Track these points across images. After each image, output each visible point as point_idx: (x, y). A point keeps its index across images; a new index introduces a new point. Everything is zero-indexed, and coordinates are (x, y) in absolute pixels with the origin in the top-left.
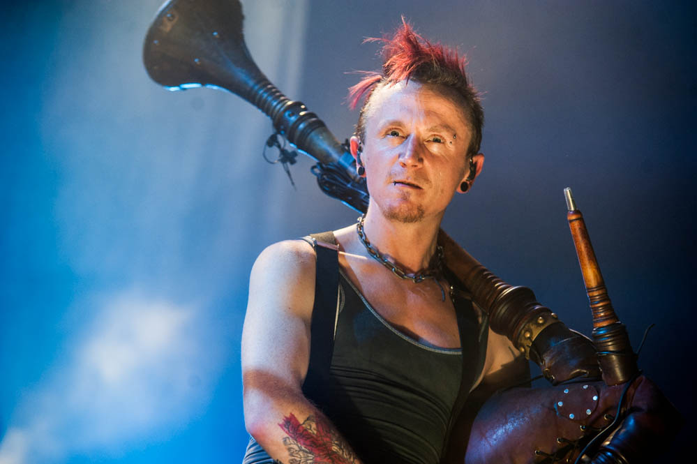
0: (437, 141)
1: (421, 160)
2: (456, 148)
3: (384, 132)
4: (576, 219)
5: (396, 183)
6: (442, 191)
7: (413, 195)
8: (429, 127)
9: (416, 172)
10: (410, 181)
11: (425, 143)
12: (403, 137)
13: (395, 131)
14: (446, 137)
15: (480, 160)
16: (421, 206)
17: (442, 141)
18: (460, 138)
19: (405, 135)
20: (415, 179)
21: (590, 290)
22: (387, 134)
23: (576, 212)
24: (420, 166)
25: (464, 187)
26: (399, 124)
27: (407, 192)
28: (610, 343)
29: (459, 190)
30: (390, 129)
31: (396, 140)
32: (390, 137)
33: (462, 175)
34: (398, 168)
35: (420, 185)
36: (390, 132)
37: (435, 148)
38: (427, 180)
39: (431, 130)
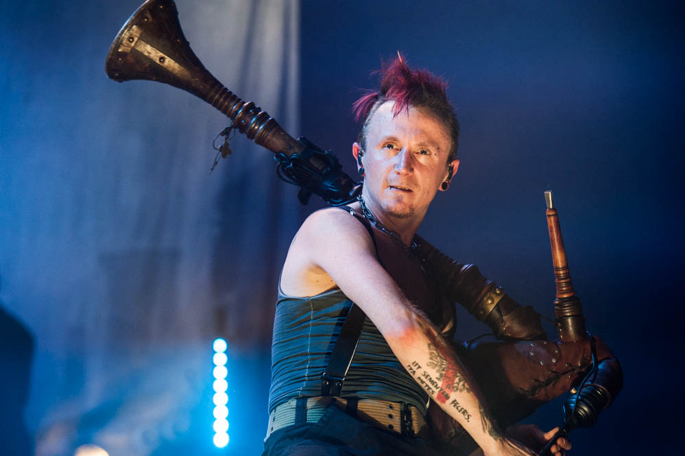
0: (423, 152)
1: (412, 170)
2: (440, 158)
3: (382, 144)
4: (553, 215)
5: (391, 187)
6: (428, 192)
7: (405, 197)
8: (419, 142)
9: (408, 178)
10: (404, 186)
11: (415, 155)
12: (397, 150)
13: (390, 144)
14: (431, 150)
15: (456, 164)
16: (412, 205)
17: (428, 153)
18: (442, 150)
19: (399, 148)
20: (408, 185)
21: (558, 269)
22: (384, 146)
23: (554, 209)
24: (411, 174)
25: (444, 185)
26: (394, 139)
27: (401, 196)
28: (567, 311)
29: (441, 189)
30: (387, 143)
31: (391, 152)
32: (386, 148)
33: (443, 177)
34: (393, 175)
35: (411, 189)
36: (386, 145)
37: (422, 159)
38: (416, 185)
39: (421, 145)
